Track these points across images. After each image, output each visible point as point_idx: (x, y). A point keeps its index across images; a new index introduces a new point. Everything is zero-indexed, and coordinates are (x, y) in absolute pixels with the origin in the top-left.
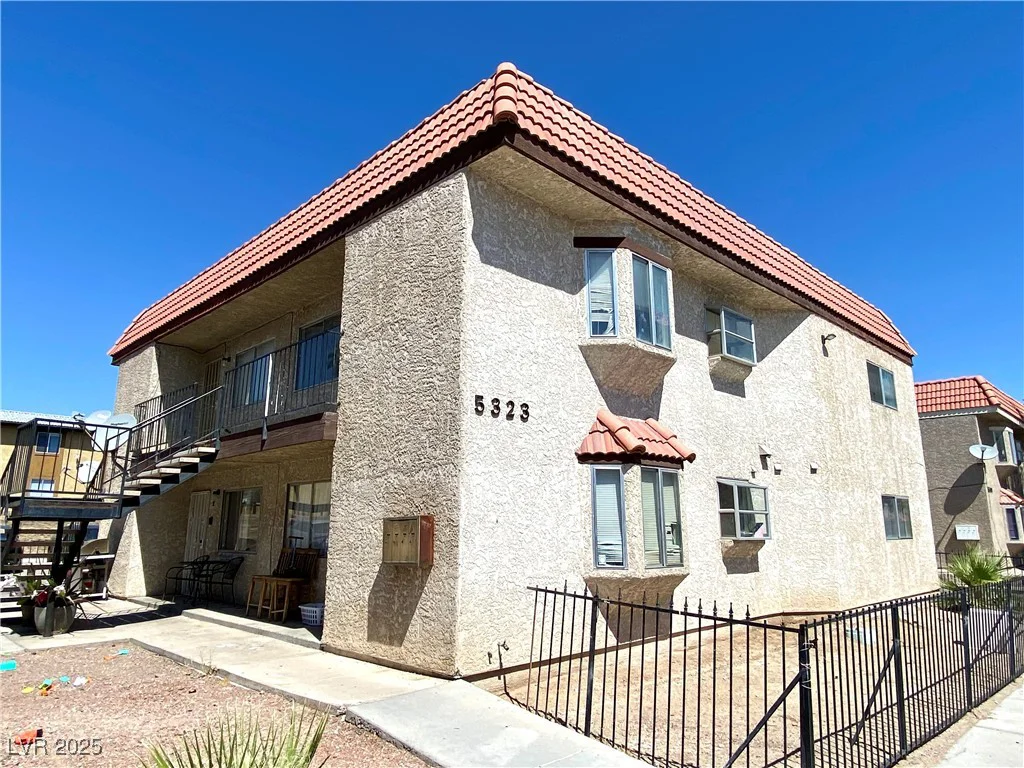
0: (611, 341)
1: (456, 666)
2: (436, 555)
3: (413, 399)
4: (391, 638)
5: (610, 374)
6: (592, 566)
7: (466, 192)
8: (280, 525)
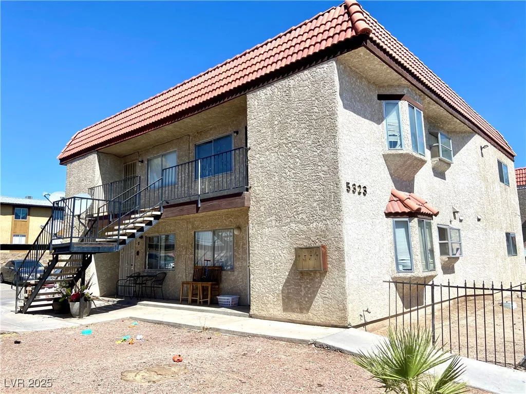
0: (400, 152)
1: (349, 321)
2: (329, 266)
3: (306, 184)
4: (301, 309)
5: (398, 169)
6: (395, 271)
7: (336, 72)
8: (191, 254)
